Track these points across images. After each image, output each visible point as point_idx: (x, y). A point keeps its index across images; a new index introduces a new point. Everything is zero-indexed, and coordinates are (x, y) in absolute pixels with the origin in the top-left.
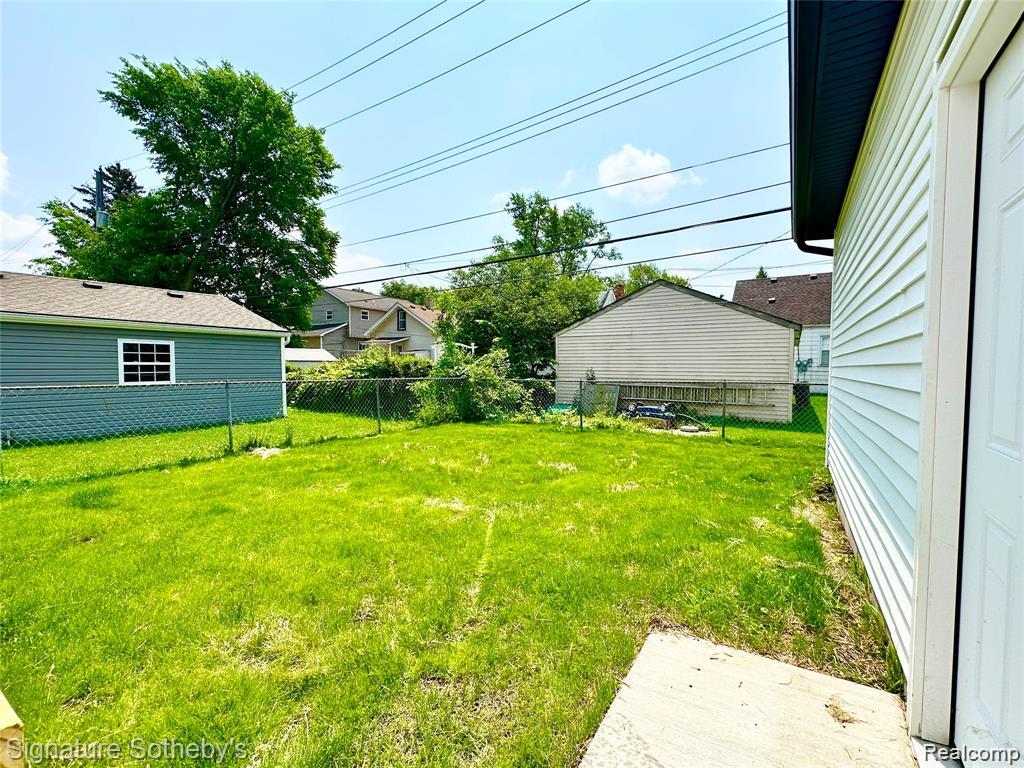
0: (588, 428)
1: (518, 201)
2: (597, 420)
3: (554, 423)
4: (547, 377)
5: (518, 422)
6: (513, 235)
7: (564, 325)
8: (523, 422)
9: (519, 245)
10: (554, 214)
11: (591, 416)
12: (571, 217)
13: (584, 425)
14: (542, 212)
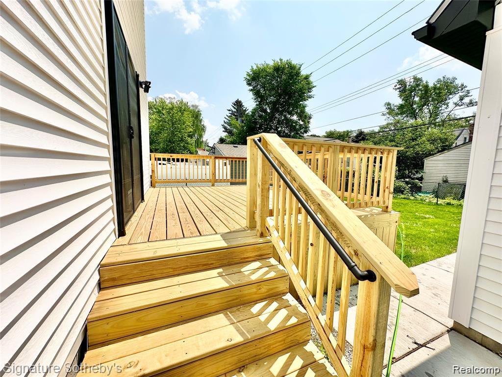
0: (441, 204)
1: (402, 83)
2: (447, 200)
3: (421, 200)
4: (417, 179)
5: (402, 198)
6: (397, 101)
7: (429, 154)
8: (405, 198)
9: (401, 107)
10: (426, 87)
11: (443, 198)
12: (438, 85)
13: (439, 202)
14: (418, 85)
